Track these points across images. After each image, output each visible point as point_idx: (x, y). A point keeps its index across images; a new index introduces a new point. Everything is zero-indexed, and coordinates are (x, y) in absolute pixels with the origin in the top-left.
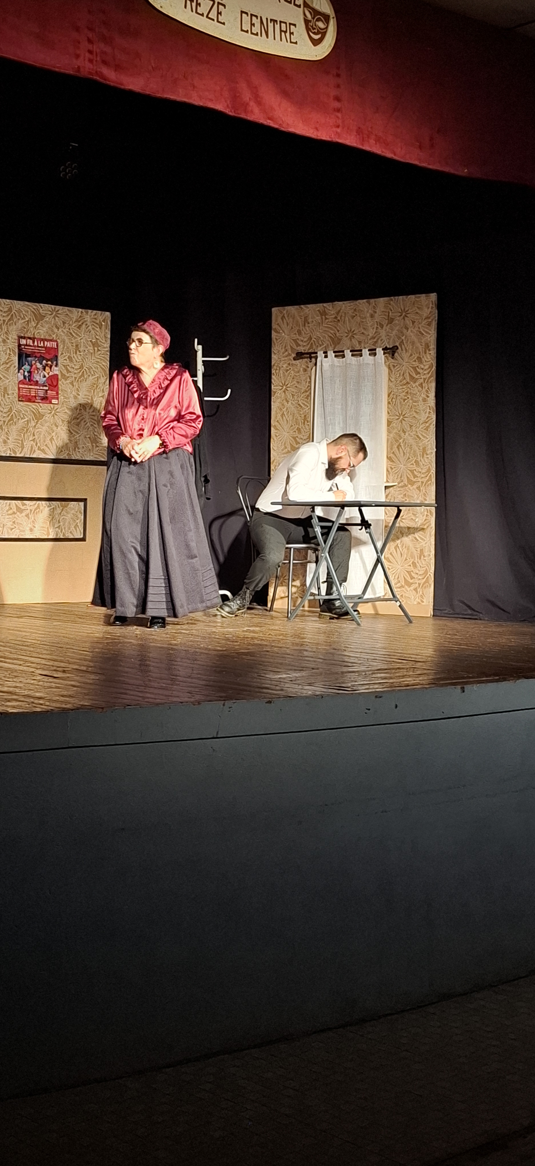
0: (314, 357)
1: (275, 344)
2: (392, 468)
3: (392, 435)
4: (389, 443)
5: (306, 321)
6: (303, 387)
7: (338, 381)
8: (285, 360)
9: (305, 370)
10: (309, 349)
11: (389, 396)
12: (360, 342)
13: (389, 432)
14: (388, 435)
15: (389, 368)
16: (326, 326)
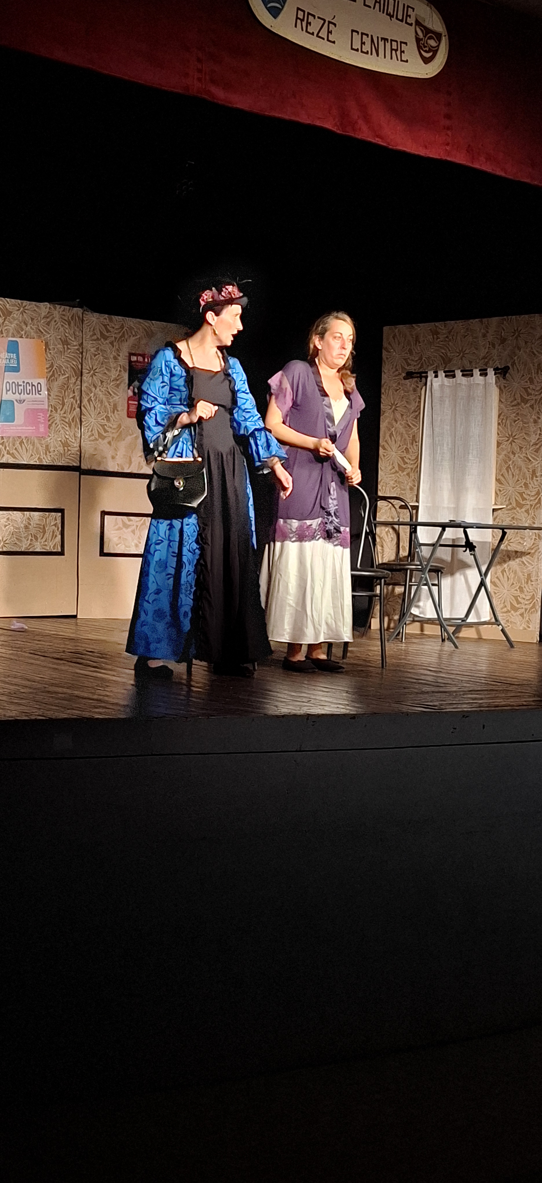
0: (424, 377)
1: (385, 363)
2: (500, 491)
3: (501, 457)
4: (498, 466)
5: (417, 340)
6: (413, 407)
7: (447, 402)
8: (395, 379)
9: (415, 390)
10: (419, 369)
11: (499, 416)
12: (471, 362)
13: (498, 453)
14: (497, 457)
15: (500, 389)
16: (437, 345)
